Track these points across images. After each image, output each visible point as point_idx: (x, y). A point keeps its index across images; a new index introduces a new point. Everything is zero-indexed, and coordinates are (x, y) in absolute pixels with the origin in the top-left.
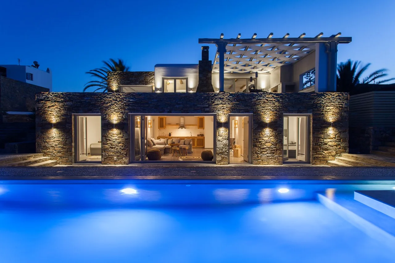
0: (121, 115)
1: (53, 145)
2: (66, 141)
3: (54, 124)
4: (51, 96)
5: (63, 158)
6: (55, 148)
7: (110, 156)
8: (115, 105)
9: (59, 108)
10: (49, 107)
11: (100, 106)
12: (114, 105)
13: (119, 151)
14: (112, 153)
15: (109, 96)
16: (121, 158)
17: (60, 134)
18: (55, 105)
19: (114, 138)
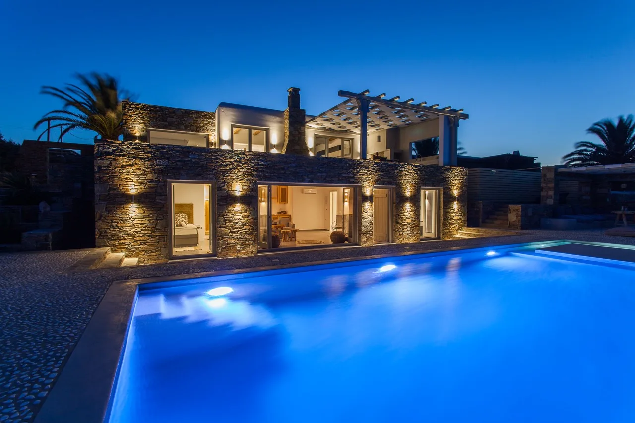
0: (246, 185)
1: (132, 233)
2: (156, 225)
3: (135, 196)
4: (128, 147)
5: (151, 253)
6: (134, 236)
7: (231, 244)
8: (239, 169)
9: (143, 170)
10: (123, 167)
11: (214, 169)
12: (236, 168)
13: (244, 236)
14: (233, 240)
15: (229, 155)
16: (247, 247)
17: (144, 213)
18: (136, 164)
19: (237, 217)
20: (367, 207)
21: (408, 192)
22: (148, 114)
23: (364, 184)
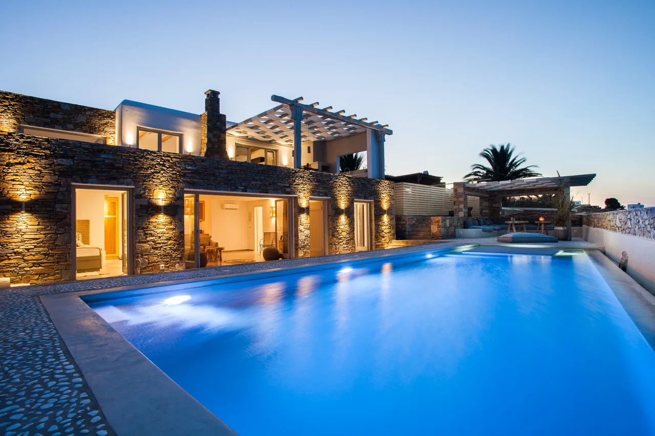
0: (171, 192)
1: (20, 251)
2: (55, 240)
3: (26, 203)
4: (17, 140)
5: (47, 277)
6: (24, 255)
7: (152, 262)
8: (162, 174)
9: (39, 170)
10: (9, 165)
11: (132, 173)
12: (159, 172)
13: (168, 253)
14: (155, 258)
15: (150, 157)
16: (172, 266)
17: (38, 225)
18: (28, 162)
19: (160, 230)
20: (303, 220)
21: (343, 205)
22: (23, 106)
23: (300, 194)
